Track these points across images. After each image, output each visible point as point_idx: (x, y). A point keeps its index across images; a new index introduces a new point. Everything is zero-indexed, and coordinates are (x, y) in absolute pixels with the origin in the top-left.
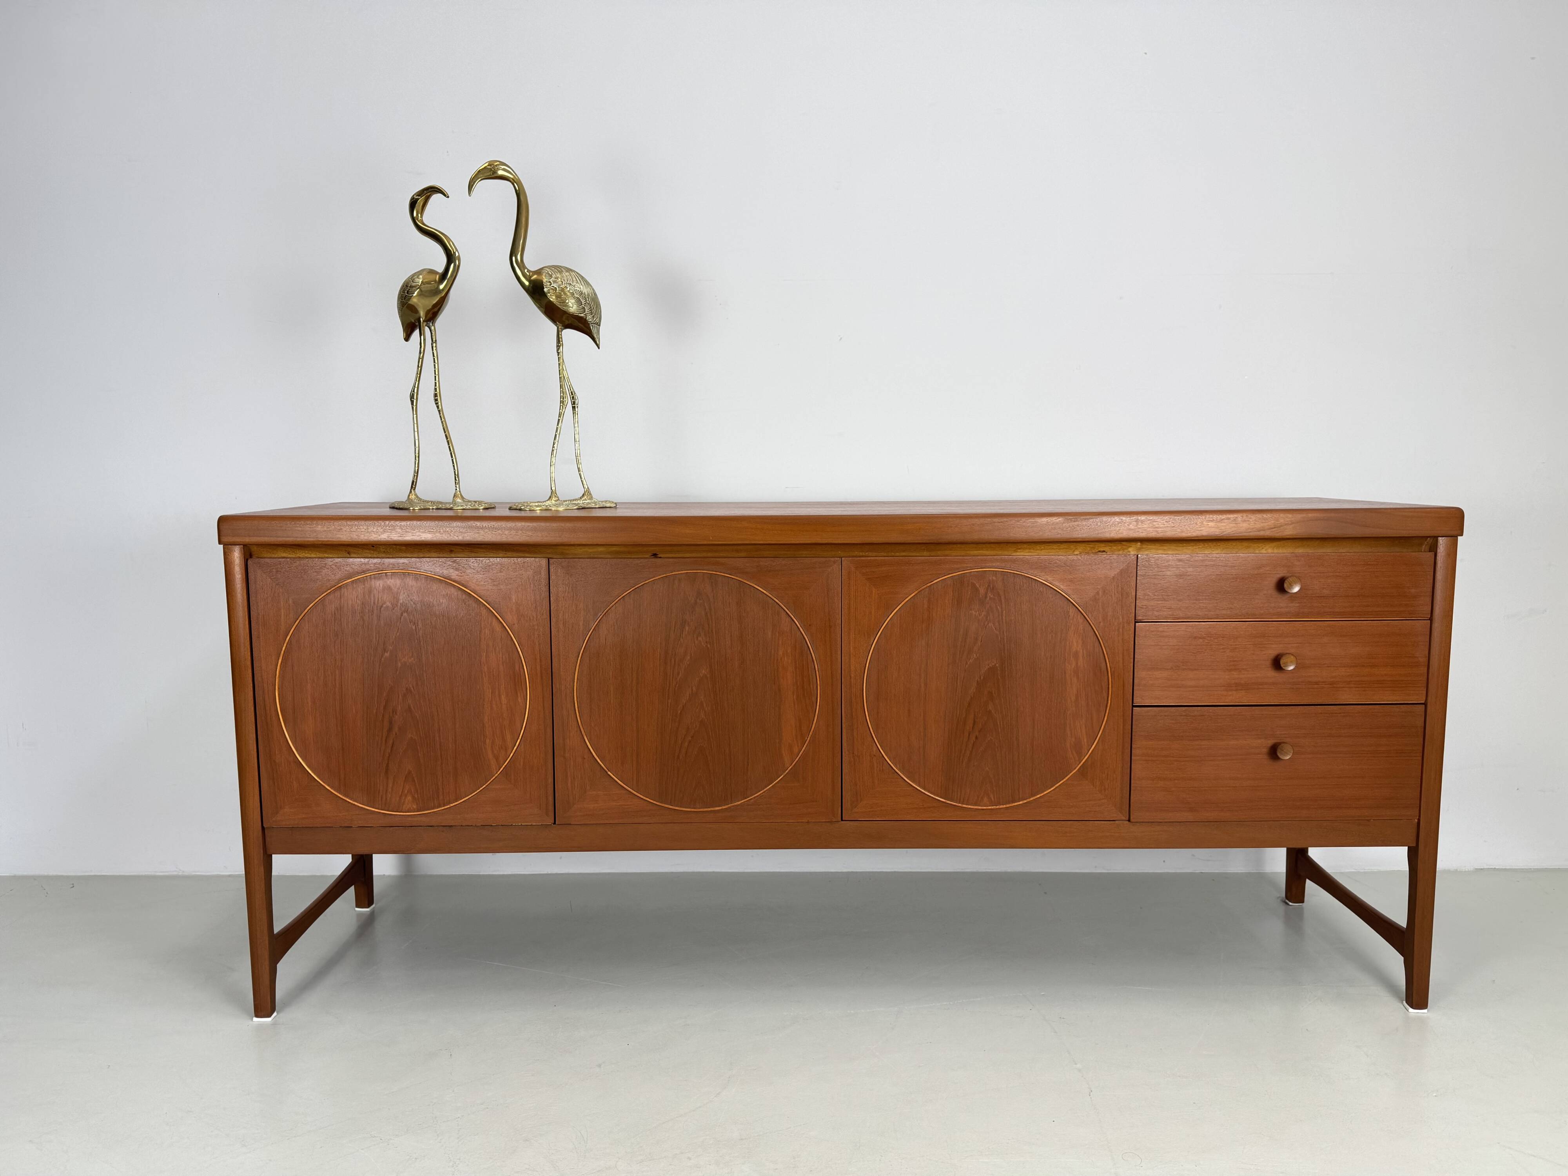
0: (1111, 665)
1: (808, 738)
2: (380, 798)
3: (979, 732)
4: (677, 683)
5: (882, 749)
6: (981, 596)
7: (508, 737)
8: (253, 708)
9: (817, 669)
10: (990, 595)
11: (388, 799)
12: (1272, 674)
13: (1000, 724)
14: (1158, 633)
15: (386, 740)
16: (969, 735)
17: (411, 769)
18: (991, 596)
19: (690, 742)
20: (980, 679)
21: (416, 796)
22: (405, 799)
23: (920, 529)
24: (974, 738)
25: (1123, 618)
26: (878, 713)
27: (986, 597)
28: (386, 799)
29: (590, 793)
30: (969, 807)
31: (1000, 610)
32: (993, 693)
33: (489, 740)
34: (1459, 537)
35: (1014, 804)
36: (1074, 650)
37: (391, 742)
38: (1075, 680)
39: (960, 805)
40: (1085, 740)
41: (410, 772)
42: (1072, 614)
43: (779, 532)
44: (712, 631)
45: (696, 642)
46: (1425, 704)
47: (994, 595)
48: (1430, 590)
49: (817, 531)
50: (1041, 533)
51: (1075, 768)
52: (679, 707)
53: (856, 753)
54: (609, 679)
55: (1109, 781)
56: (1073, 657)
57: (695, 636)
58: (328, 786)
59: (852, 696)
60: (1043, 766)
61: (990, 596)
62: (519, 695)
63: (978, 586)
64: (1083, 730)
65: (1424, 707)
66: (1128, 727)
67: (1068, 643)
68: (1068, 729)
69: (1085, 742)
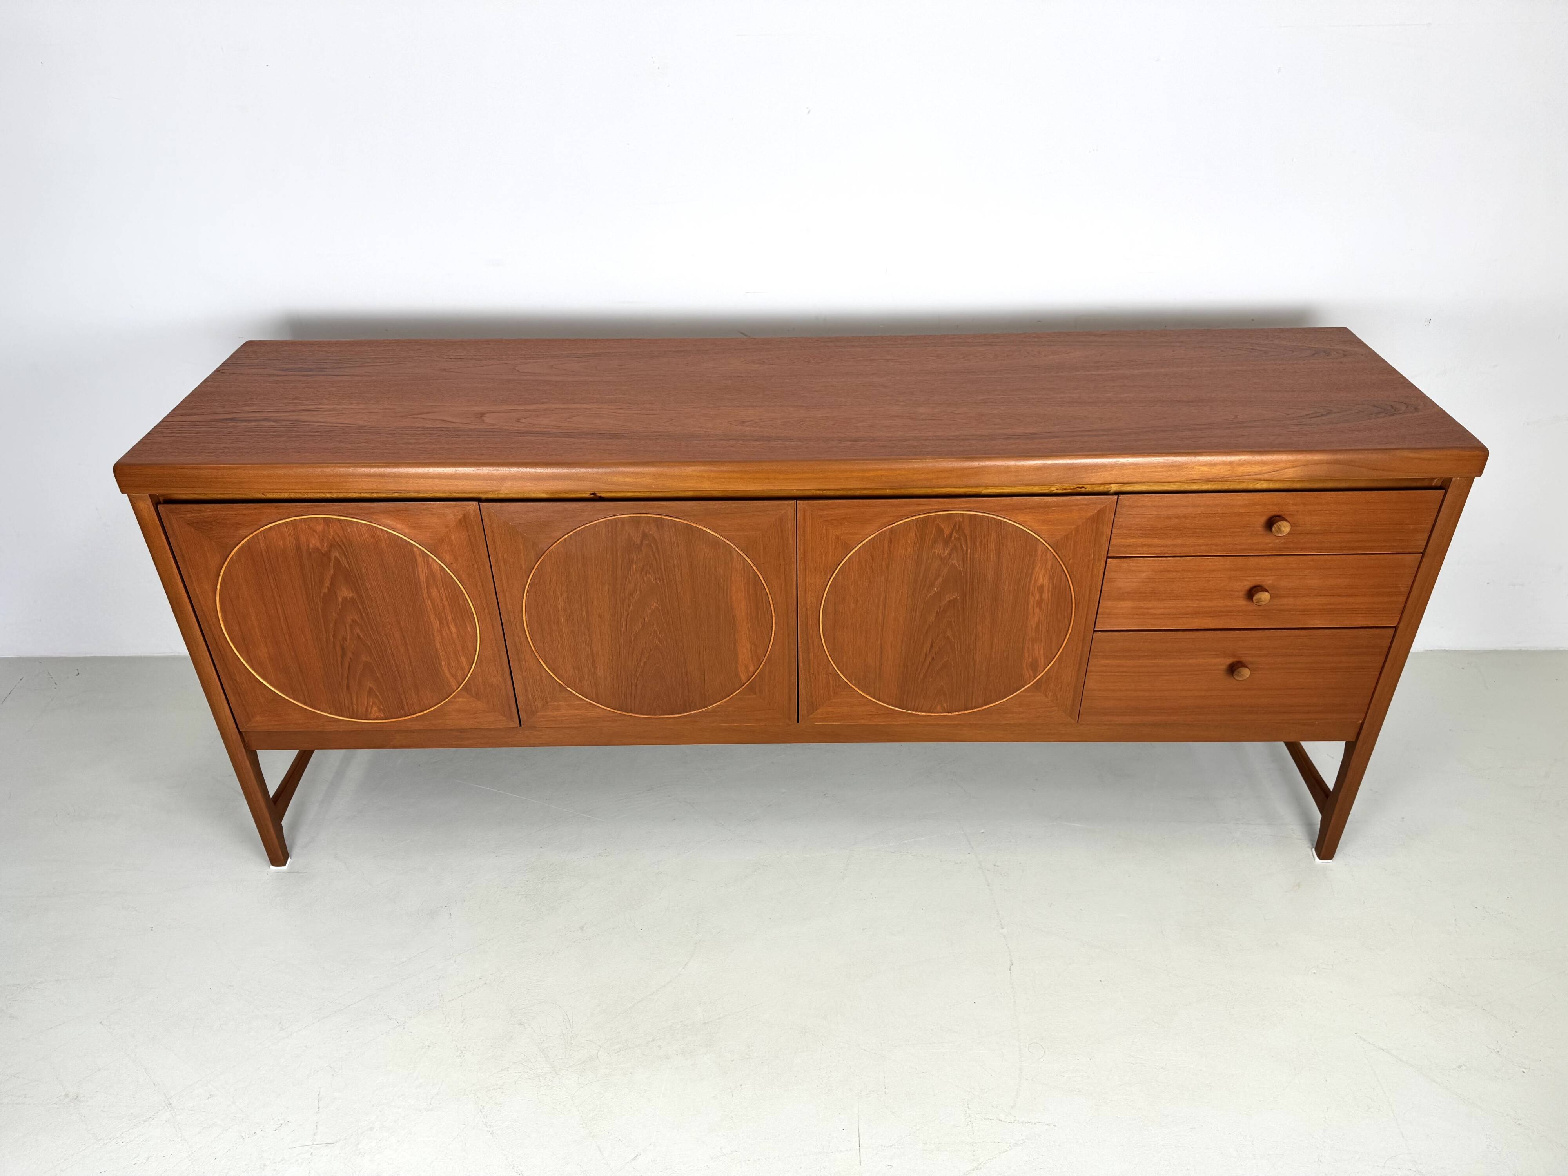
0: (1076, 597)
1: (763, 659)
2: (347, 709)
3: (936, 654)
4: (628, 615)
5: (838, 669)
6: (945, 536)
7: (463, 660)
8: (202, 638)
9: (771, 603)
10: (954, 534)
11: (355, 709)
12: (1243, 602)
13: (958, 648)
14: (1129, 567)
15: (342, 664)
16: (926, 657)
17: (371, 685)
18: (957, 536)
19: (645, 663)
20: (940, 609)
21: (382, 707)
22: (371, 710)
23: (882, 476)
24: (930, 660)
25: (1094, 555)
26: (834, 639)
27: (951, 537)
28: (353, 710)
29: (551, 704)
30: (921, 714)
31: (965, 549)
32: (953, 621)
33: (444, 663)
34: (1476, 477)
35: (966, 712)
37: (347, 665)
38: (1037, 610)
39: (914, 712)
40: (1042, 660)
41: (371, 689)
42: (1041, 552)
43: (727, 480)
44: (661, 569)
45: (645, 579)
46: (1396, 628)
47: (959, 535)
48: (1430, 526)
49: (769, 479)
51: (1029, 683)
52: (633, 634)
53: (812, 671)
54: (559, 611)
55: (1061, 693)
57: (644, 573)
58: (294, 700)
59: (808, 624)
60: (997, 681)
61: (955, 536)
62: (468, 625)
63: (943, 527)
64: (1042, 652)
65: (1394, 629)
66: (1087, 649)
67: (1033, 578)
68: (1026, 651)
69: (1042, 662)
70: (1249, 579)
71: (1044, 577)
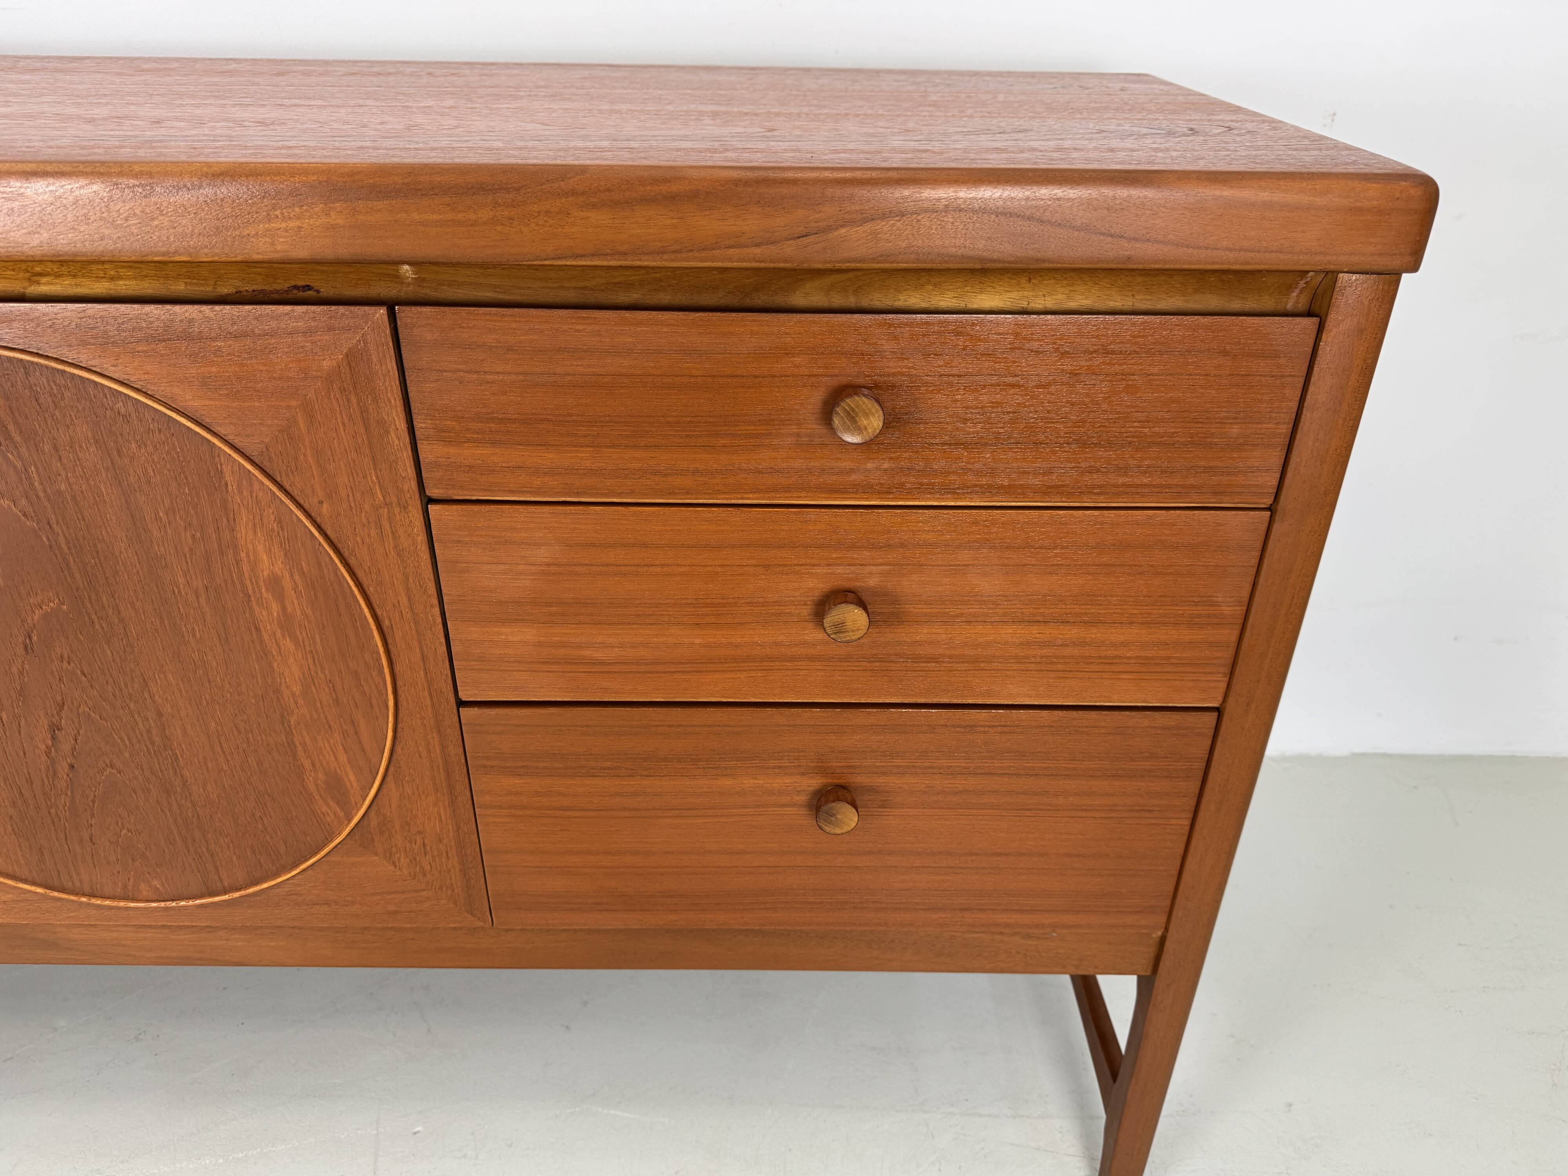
0: (377, 612)
3: (74, 756)
12: (806, 634)
25: (384, 491)
30: (112, 903)
31: (19, 465)
34: (1405, 276)
35: (214, 899)
36: (265, 574)
38: (288, 645)
40: (352, 777)
42: (234, 478)
46: (1219, 710)
48: (1285, 429)
50: (45, 235)
56: (267, 590)
60: (261, 826)
64: (343, 758)
65: (1216, 714)
66: (455, 751)
67: (243, 555)
68: (300, 752)
69: (351, 779)
70: (819, 570)
71: (269, 552)
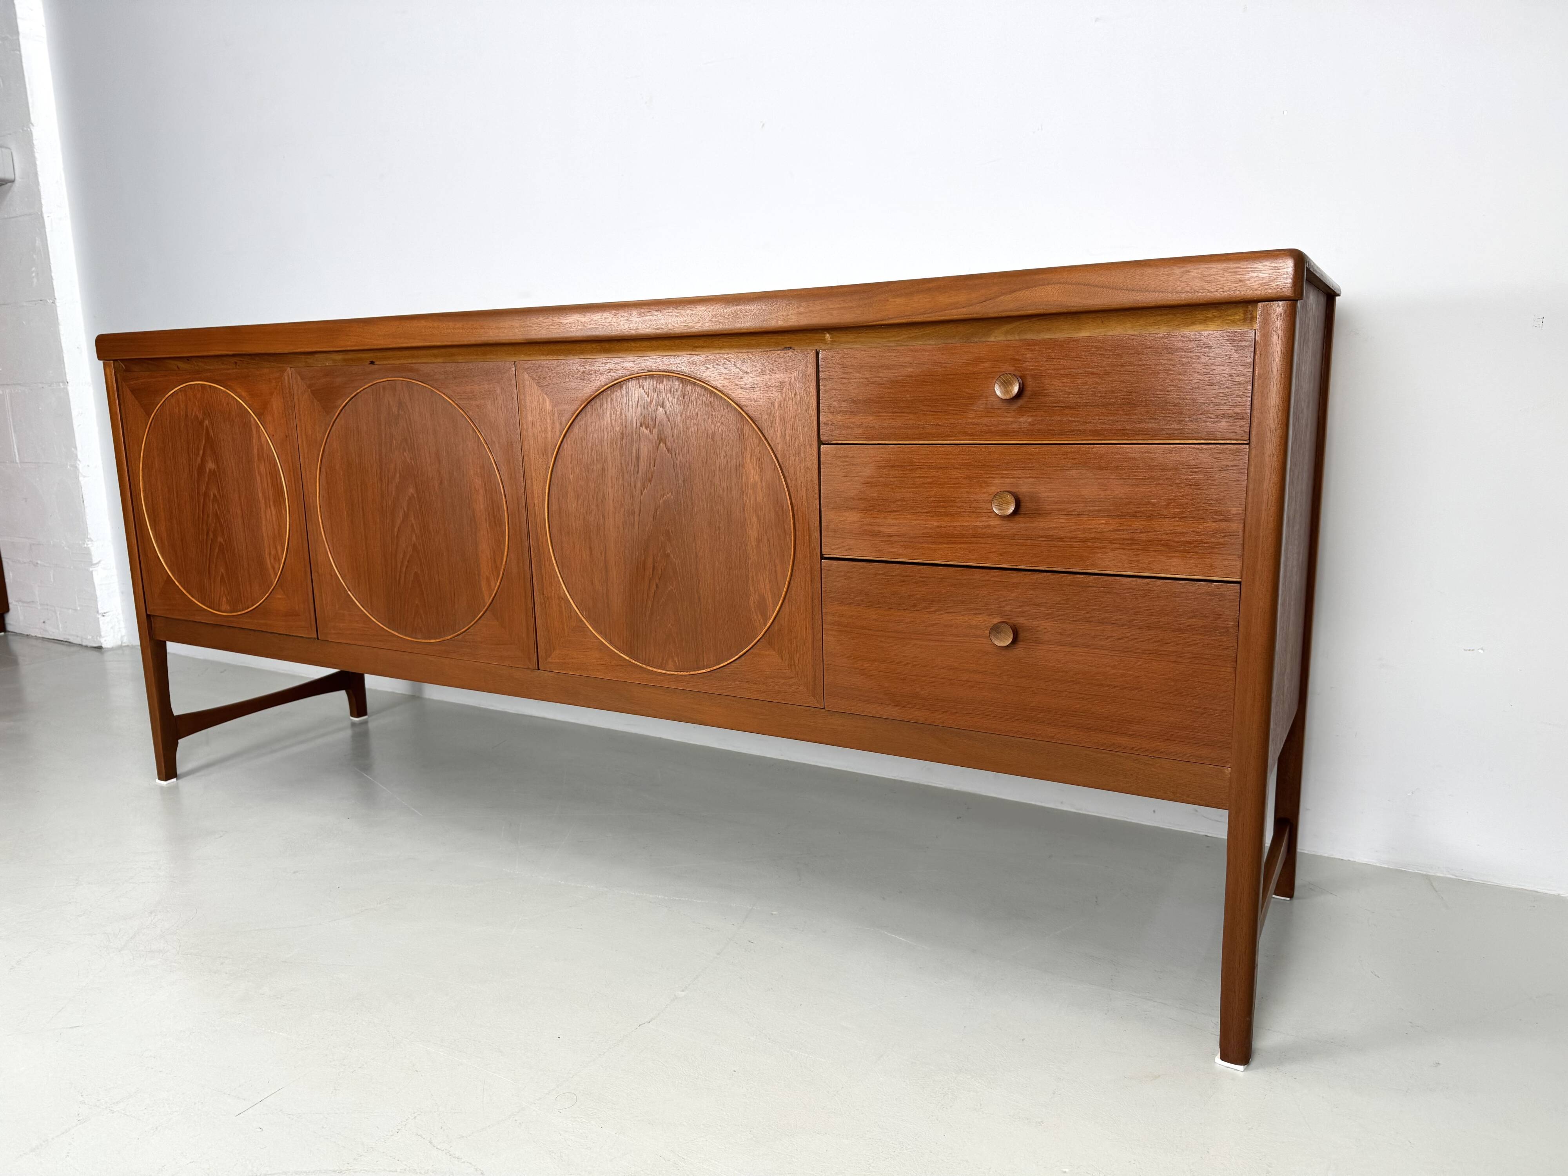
1: (501, 569)
2: (208, 597)
3: (659, 579)
4: (391, 501)
5: (568, 593)
7: (278, 545)
9: (503, 494)
11: (211, 597)
13: (679, 570)
14: (847, 459)
16: (649, 583)
17: (223, 572)
19: (407, 567)
21: (229, 597)
22: (222, 600)
24: (654, 586)
25: (804, 438)
26: (559, 549)
30: (654, 669)
32: (670, 531)
33: (267, 551)
35: (698, 672)
36: (751, 480)
37: (209, 546)
38: (755, 519)
39: (644, 666)
41: (223, 575)
42: (747, 432)
45: (403, 458)
51: (758, 634)
52: (396, 529)
53: (545, 594)
54: (342, 495)
55: (799, 654)
56: (751, 489)
57: (401, 451)
58: (179, 583)
60: (726, 627)
62: (281, 503)
65: (1238, 587)
66: (817, 588)
67: (744, 471)
68: (750, 583)
69: (770, 598)
70: (996, 482)
71: (754, 469)
